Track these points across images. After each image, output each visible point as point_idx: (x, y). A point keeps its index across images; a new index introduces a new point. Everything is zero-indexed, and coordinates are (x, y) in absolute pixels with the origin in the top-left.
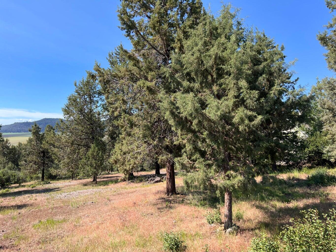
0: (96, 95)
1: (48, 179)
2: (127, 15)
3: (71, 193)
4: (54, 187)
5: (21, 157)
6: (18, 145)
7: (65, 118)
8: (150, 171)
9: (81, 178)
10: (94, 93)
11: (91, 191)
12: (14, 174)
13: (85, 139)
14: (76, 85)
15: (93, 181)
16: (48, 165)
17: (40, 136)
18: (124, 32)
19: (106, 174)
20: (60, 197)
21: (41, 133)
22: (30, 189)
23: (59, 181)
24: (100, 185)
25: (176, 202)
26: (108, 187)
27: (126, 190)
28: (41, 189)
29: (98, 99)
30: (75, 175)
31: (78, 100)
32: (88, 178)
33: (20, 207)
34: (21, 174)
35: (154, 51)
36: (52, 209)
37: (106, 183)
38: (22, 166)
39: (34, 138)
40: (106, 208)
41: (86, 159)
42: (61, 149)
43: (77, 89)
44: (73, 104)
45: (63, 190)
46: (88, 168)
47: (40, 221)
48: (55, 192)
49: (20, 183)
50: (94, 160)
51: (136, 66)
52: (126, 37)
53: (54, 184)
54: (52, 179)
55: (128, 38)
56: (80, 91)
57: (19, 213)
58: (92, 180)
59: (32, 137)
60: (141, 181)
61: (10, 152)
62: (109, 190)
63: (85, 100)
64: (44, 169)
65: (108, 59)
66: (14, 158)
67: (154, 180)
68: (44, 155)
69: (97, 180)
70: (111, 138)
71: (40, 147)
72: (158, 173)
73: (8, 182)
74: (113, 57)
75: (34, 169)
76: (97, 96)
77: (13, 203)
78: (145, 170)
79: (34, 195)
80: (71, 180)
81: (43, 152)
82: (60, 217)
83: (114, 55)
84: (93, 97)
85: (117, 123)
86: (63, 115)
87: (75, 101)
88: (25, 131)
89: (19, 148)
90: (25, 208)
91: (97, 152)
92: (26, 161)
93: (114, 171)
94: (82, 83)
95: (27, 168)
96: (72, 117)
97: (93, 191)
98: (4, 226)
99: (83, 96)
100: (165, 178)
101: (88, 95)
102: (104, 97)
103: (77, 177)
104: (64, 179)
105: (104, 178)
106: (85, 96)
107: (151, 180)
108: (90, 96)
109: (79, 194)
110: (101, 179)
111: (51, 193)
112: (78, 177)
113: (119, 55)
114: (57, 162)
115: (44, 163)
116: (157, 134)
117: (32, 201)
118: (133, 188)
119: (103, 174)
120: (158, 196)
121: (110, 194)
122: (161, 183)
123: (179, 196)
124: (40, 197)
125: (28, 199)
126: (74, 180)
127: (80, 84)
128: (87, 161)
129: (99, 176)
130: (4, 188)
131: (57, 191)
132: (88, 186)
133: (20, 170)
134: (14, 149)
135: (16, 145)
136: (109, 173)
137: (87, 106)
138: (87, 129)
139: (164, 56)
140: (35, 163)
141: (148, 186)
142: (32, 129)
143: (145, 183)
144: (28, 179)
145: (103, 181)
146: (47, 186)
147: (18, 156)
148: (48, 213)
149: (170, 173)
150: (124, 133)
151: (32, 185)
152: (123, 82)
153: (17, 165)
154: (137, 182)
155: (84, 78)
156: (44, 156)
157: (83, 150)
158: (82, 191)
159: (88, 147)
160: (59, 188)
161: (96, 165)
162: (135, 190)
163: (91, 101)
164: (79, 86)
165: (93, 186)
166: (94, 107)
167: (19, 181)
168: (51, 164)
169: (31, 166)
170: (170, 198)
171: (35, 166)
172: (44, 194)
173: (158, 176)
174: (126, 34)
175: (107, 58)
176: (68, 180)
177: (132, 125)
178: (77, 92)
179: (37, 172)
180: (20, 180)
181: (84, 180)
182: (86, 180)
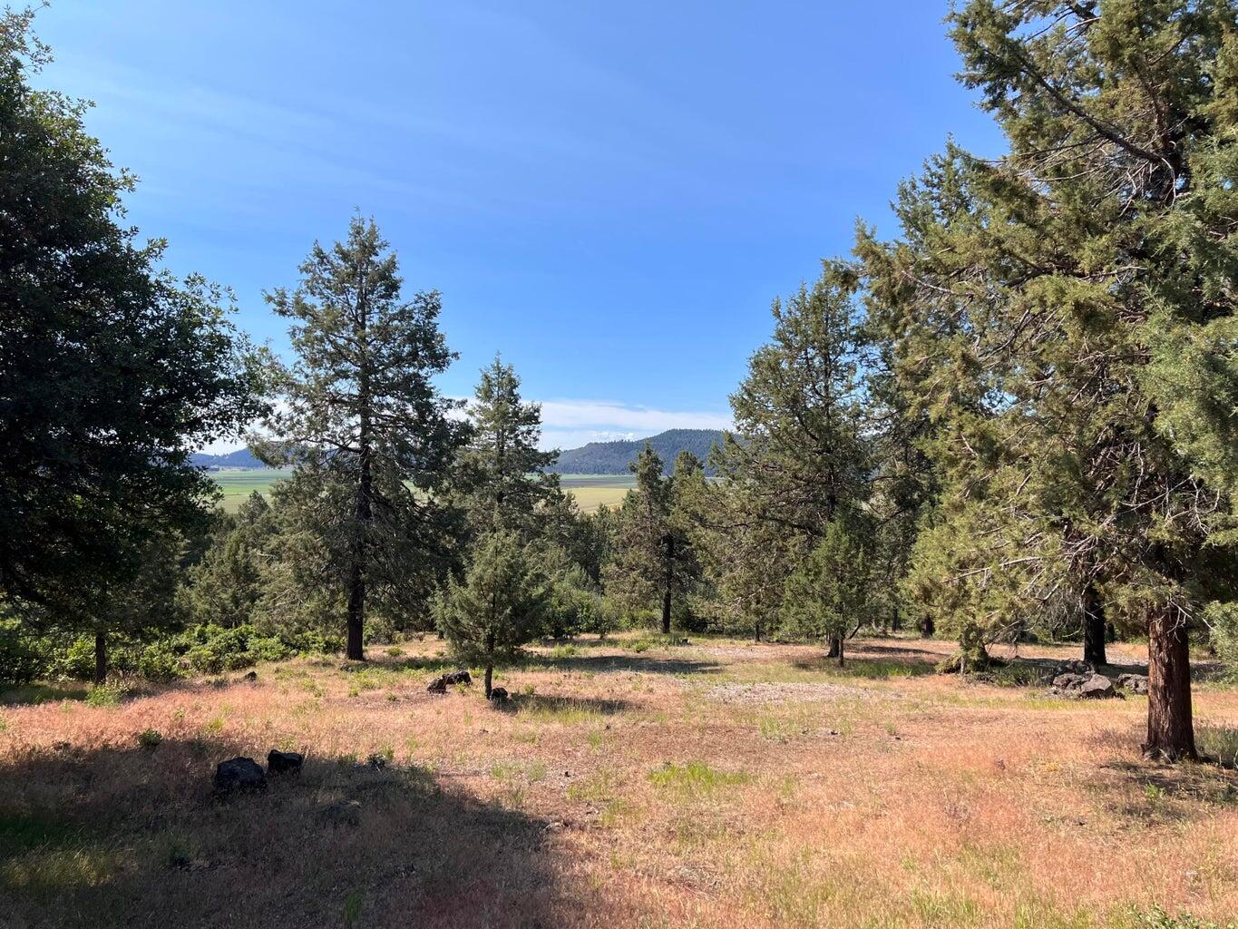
0: (849, 346)
1: (681, 630)
2: (994, 24)
3: (758, 687)
4: (702, 659)
5: (605, 552)
6: (597, 513)
7: (738, 428)
8: (1057, 646)
9: (787, 639)
10: (842, 337)
11: (826, 692)
12: (586, 602)
13: (806, 502)
14: (777, 314)
15: (831, 655)
16: (680, 582)
17: (661, 486)
18: (980, 94)
19: (876, 637)
20: (722, 695)
21: (663, 477)
22: (631, 653)
23: (717, 641)
24: (857, 675)
25: (1199, 795)
26: (887, 684)
27: (958, 709)
28: (662, 660)
29: (856, 357)
30: (767, 628)
31: (785, 365)
32: (812, 644)
33: (609, 707)
34: (605, 605)
35: (1108, 149)
36: (703, 730)
37: (878, 670)
38: (609, 577)
39: (644, 493)
40: (885, 764)
41: (806, 574)
42: (725, 532)
43: (780, 327)
44: (766, 382)
45: (730, 672)
46: (814, 607)
47: (669, 764)
48: (706, 676)
49: (602, 633)
50: (835, 579)
51: (1020, 218)
52: (989, 110)
53: (698, 649)
54: (693, 631)
55: (996, 111)
56: (791, 333)
57: (608, 728)
58: (826, 651)
59: (637, 490)
60: (1021, 681)
61: (576, 533)
62: (890, 696)
63: (809, 366)
64: (668, 595)
65: (898, 207)
66: (586, 553)
67: (1081, 683)
68: (671, 549)
69: (846, 654)
70: (898, 503)
71: (660, 525)
72: (1096, 658)
73: (571, 624)
74: (914, 198)
75: (641, 592)
76: (850, 348)
77: (588, 693)
78: (1033, 640)
79: (645, 675)
80: (753, 641)
81: (669, 539)
82: (730, 765)
83: (922, 187)
84: (835, 352)
85: (934, 448)
86: (734, 419)
87: (774, 368)
88: (615, 471)
89: (600, 522)
90: (623, 715)
91: (847, 551)
92: (619, 564)
93: (901, 628)
94: (798, 304)
95: (621, 587)
96: (761, 426)
97: (832, 693)
98: (569, 760)
99: (800, 350)
100: (1132, 682)
101: (820, 349)
102: (875, 351)
103: (771, 634)
104: (732, 634)
105: (868, 649)
106: (809, 350)
107: (1067, 685)
108: (826, 350)
109: (783, 694)
110: (858, 651)
111: (695, 677)
112: (776, 633)
113: (938, 186)
114: (711, 577)
115: (669, 575)
116: (1113, 497)
117: (641, 696)
118: (987, 702)
119: (864, 636)
120: (1105, 753)
121: (898, 713)
122: (1115, 701)
123: (1208, 768)
124: (662, 687)
125: (630, 686)
126: (764, 644)
127: (793, 309)
128: (812, 581)
129: (850, 642)
130: (563, 642)
131: (712, 671)
132: (811, 670)
133: (601, 590)
134: (587, 523)
135: (592, 512)
136: (884, 632)
137: (814, 386)
138: (813, 468)
139: (1155, 161)
140: (645, 573)
141: (1053, 707)
142: (638, 463)
143: (1040, 692)
144: (624, 622)
145: (866, 661)
146: (680, 652)
147: (597, 547)
148: (689, 742)
149: (1168, 666)
150: (960, 487)
151: (637, 641)
152: (968, 289)
153: (596, 574)
154: (1005, 683)
155: (806, 287)
156: (670, 553)
157: (797, 541)
158: (791, 685)
159: (813, 532)
160: (716, 664)
161: (843, 598)
162: (995, 712)
163: (830, 369)
164: (787, 315)
165: (829, 673)
166: (838, 386)
167: (601, 626)
168: (690, 581)
169: (634, 583)
170: (1166, 773)
171: (646, 584)
172: (673, 677)
173: (1098, 672)
174: (988, 98)
175: (892, 206)
176: (743, 639)
177: (994, 453)
178: (780, 336)
179: (651, 603)
180: (602, 621)
181: (799, 647)
182: (804, 647)
